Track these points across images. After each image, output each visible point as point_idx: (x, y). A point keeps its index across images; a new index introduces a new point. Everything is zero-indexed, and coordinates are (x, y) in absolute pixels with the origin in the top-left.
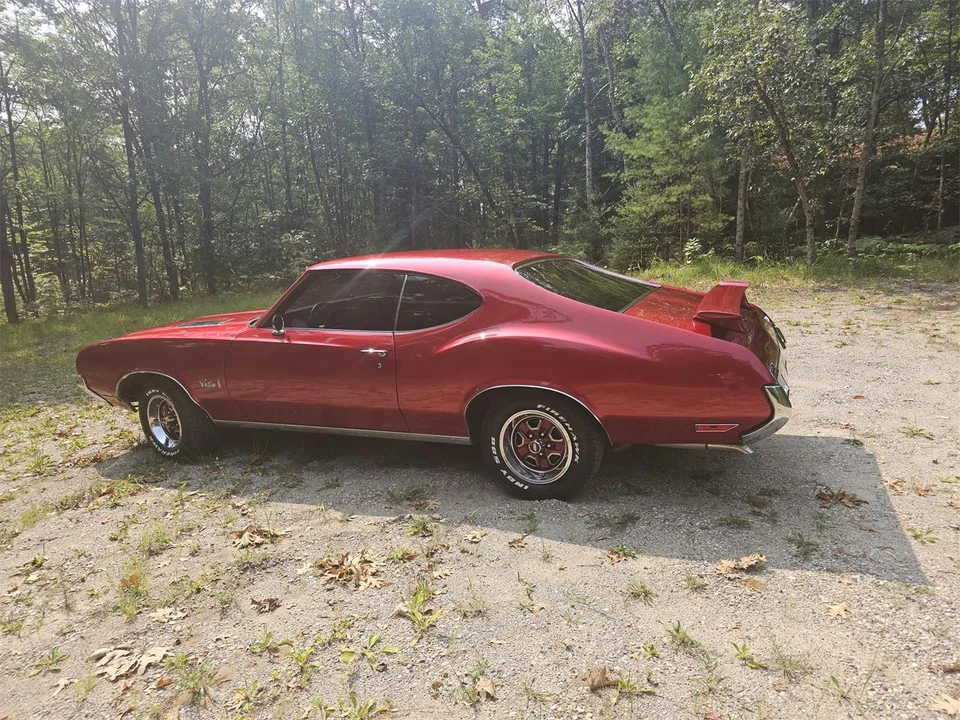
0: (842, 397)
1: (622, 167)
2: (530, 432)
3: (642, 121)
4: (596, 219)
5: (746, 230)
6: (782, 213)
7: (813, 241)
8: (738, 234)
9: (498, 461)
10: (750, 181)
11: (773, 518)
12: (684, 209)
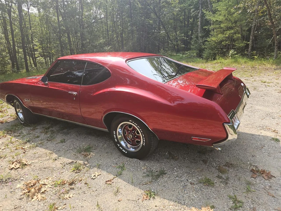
0: (276, 116)
1: (210, 25)
2: (129, 130)
3: (218, 8)
4: (201, 43)
5: (252, 47)
6: (267, 41)
7: (277, 51)
8: (249, 48)
9: (116, 141)
10: (255, 29)
11: (226, 182)
12: (231, 39)
